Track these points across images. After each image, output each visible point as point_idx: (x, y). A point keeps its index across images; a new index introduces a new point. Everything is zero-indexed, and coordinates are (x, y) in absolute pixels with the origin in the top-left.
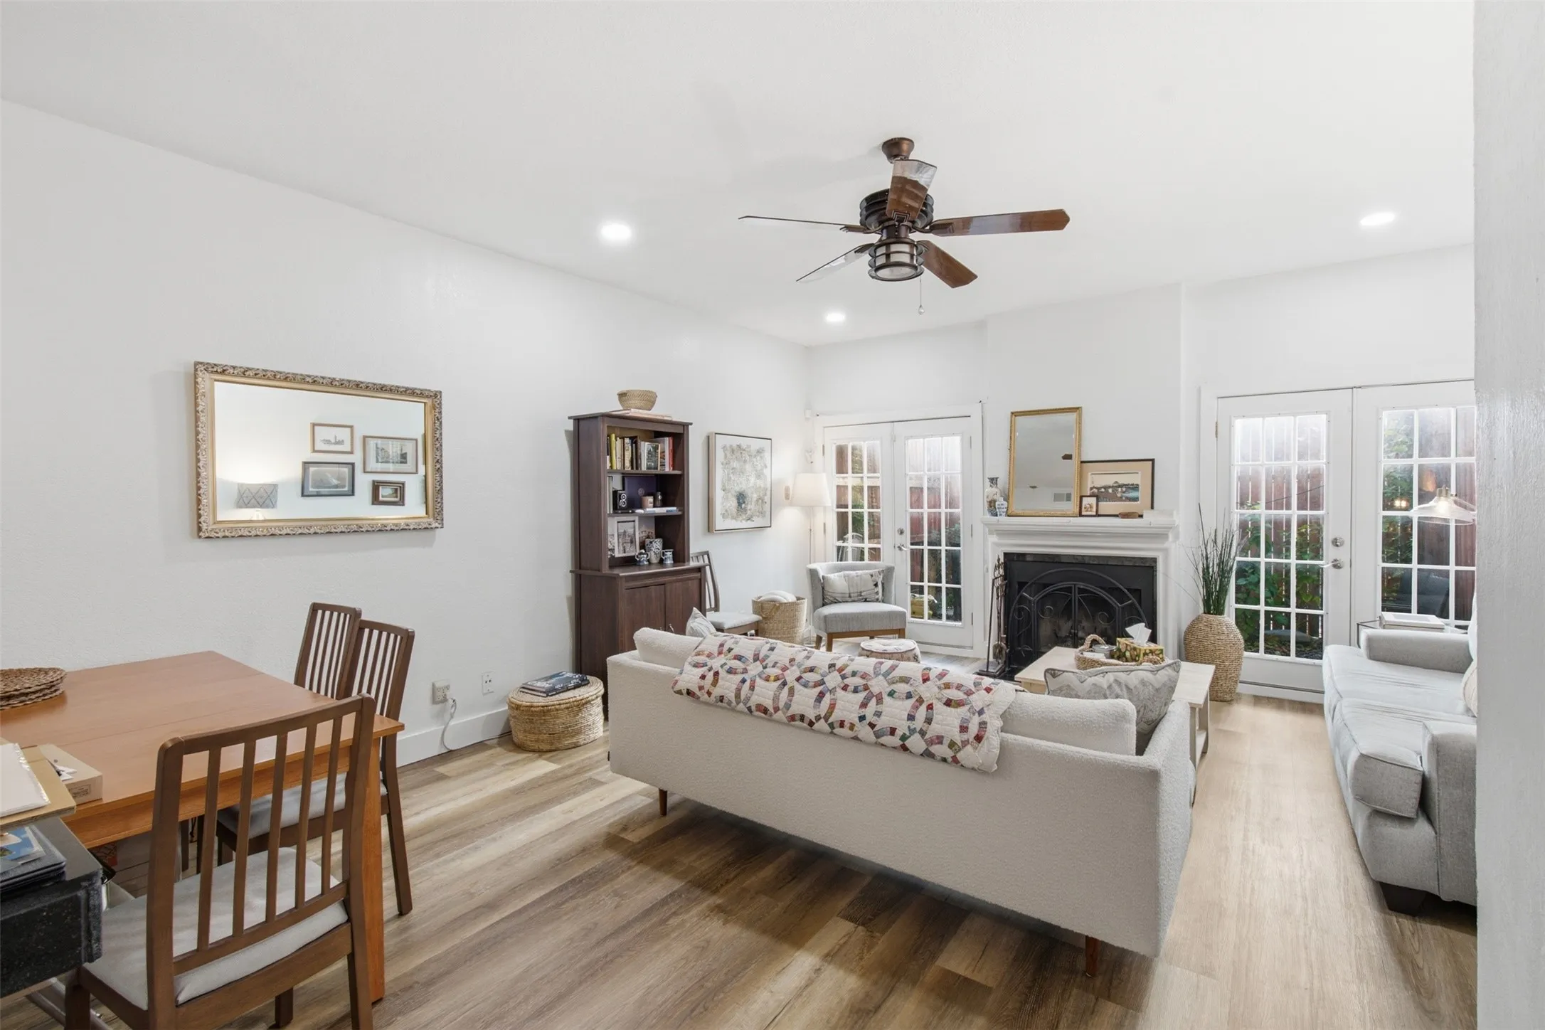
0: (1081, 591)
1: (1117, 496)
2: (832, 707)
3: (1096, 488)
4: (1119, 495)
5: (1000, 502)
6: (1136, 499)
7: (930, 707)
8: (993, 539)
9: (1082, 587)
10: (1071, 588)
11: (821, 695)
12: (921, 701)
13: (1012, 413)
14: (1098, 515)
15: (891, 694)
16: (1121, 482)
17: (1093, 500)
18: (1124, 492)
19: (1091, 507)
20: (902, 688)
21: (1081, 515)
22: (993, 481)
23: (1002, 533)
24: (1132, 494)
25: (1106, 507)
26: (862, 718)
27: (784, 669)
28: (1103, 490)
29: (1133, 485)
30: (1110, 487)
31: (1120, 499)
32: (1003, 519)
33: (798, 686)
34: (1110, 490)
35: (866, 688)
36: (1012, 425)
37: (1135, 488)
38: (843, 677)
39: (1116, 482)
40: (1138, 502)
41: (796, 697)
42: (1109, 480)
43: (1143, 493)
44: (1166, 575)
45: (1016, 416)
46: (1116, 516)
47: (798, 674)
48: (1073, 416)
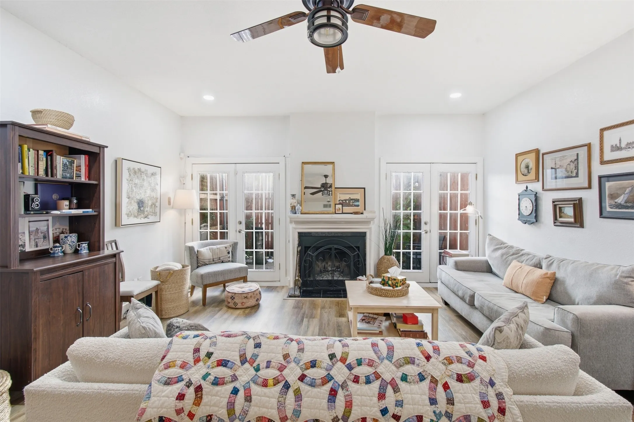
0: (336, 249)
1: (350, 204)
2: (349, 405)
3: (342, 200)
4: (351, 204)
5: (298, 207)
6: (358, 206)
7: (446, 387)
8: (293, 225)
9: (336, 247)
10: (331, 248)
11: (333, 393)
12: (434, 381)
13: (303, 163)
14: (343, 213)
15: (404, 378)
16: (352, 198)
17: (340, 206)
18: (353, 202)
19: (340, 209)
20: (411, 370)
21: (336, 213)
22: (293, 196)
23: (298, 222)
24: (357, 203)
25: (346, 209)
26: (384, 411)
27: (281, 369)
28: (344, 201)
29: (357, 199)
30: (347, 200)
31: (352, 206)
32: (299, 215)
33: (304, 387)
34: (347, 202)
35: (377, 376)
36: (302, 168)
37: (358, 200)
38: (350, 368)
39: (350, 198)
40: (359, 207)
41: (305, 400)
42: (347, 197)
43: (361, 203)
44: (370, 239)
45: (304, 164)
46: (352, 213)
47: (299, 372)
48: (331, 166)
